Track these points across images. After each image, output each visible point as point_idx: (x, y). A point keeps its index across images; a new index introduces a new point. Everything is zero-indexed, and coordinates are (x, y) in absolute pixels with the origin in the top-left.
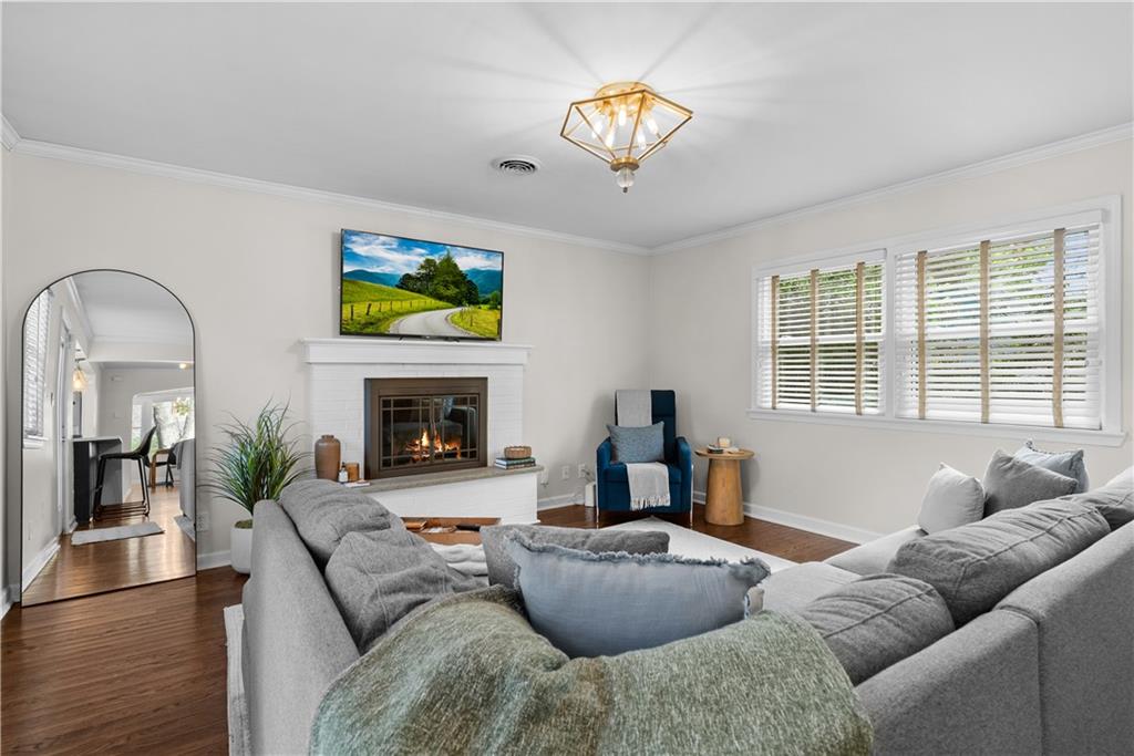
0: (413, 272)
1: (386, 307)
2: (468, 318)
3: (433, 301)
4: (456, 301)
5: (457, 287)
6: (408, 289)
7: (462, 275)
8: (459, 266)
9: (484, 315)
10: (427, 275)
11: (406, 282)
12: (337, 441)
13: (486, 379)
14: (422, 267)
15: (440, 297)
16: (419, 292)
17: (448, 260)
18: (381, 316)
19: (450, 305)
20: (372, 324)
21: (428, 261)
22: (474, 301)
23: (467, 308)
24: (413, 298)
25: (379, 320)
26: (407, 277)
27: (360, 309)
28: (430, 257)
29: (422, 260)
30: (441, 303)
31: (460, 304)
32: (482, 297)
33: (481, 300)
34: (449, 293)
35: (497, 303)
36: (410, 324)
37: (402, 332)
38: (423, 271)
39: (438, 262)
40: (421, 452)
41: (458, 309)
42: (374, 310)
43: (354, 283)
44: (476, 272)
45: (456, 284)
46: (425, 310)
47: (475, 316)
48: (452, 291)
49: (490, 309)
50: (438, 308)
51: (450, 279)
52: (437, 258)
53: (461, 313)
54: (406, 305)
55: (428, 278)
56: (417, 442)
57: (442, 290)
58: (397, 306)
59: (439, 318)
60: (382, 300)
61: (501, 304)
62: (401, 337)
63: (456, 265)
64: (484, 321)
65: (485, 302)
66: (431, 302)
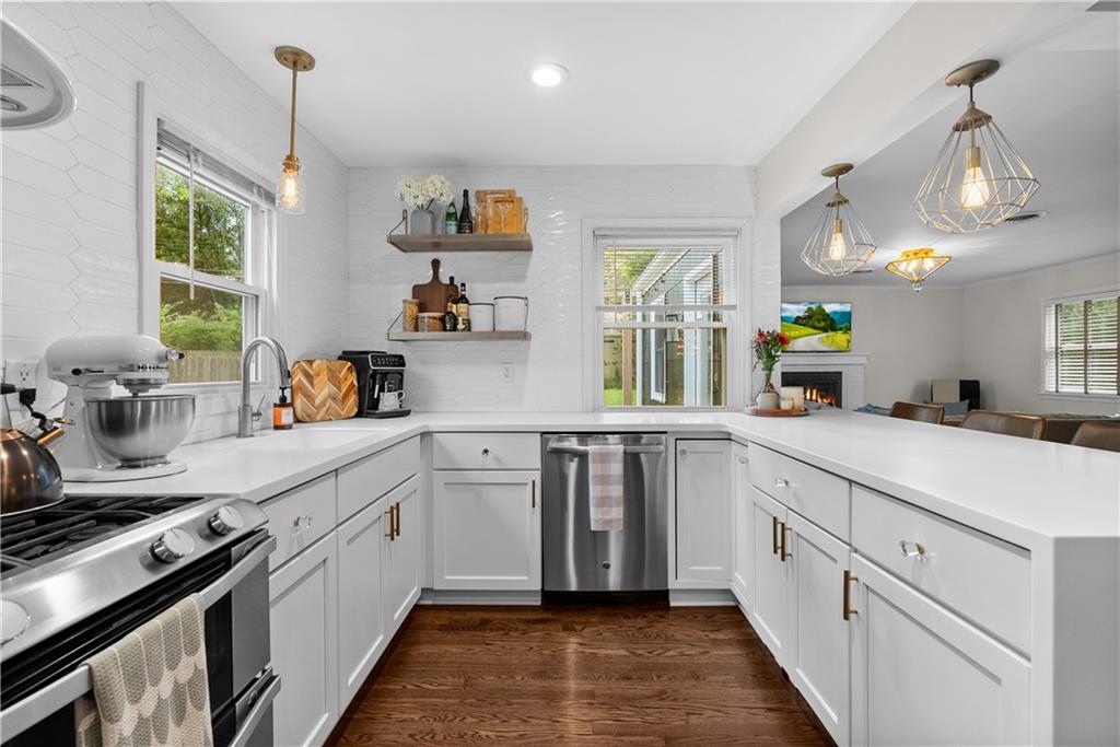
0: (801, 315)
2: (830, 339)
4: (824, 330)
5: (825, 322)
6: (799, 324)
7: (828, 315)
8: (826, 310)
9: (840, 338)
11: (798, 321)
13: (841, 373)
14: (806, 312)
15: (816, 328)
16: (804, 325)
17: (820, 307)
19: (821, 332)
21: (809, 309)
22: (834, 329)
23: (831, 333)
24: (802, 329)
26: (798, 318)
28: (810, 307)
29: (806, 308)
30: (816, 331)
31: (827, 331)
32: (839, 326)
33: (839, 328)
34: (820, 326)
35: (848, 329)
36: (800, 343)
38: (806, 314)
39: (814, 309)
41: (826, 334)
44: (835, 313)
45: (824, 320)
46: (808, 335)
47: (834, 337)
48: (822, 324)
49: (843, 333)
50: (814, 334)
51: (821, 317)
52: (814, 307)
53: (827, 336)
54: (799, 333)
55: (809, 317)
57: (817, 324)
58: (793, 335)
59: (815, 339)
61: (850, 329)
62: (794, 352)
63: (824, 310)
64: (841, 341)
65: (841, 329)
66: (811, 331)
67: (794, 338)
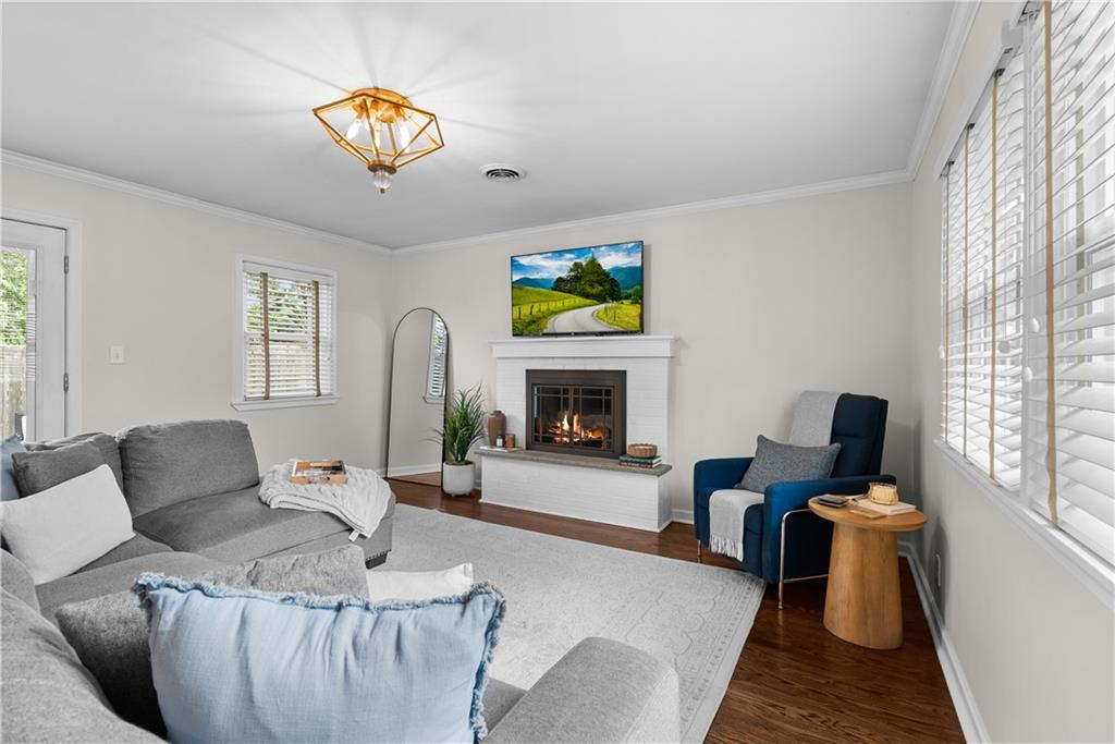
0: (564, 275)
1: (544, 307)
2: (611, 313)
3: (581, 299)
4: (601, 299)
5: (601, 285)
6: (561, 291)
7: (606, 274)
8: (603, 265)
9: (627, 311)
10: (575, 276)
11: (560, 285)
12: (504, 416)
13: (623, 373)
14: (571, 270)
15: (587, 296)
16: (569, 292)
17: (593, 262)
18: (540, 315)
19: (595, 302)
20: (534, 322)
21: (576, 264)
22: (616, 297)
23: (615, 304)
24: (565, 298)
25: (540, 318)
26: (560, 280)
27: (526, 310)
28: (578, 261)
29: (571, 264)
30: (588, 301)
31: (604, 301)
32: (624, 292)
33: (623, 295)
34: (594, 291)
35: (639, 298)
36: (563, 322)
37: (558, 331)
38: (572, 274)
39: (584, 264)
40: (561, 436)
41: (603, 305)
42: (535, 310)
43: (521, 289)
44: (618, 270)
45: (600, 283)
46: (574, 308)
47: (618, 311)
48: (598, 289)
49: (632, 303)
50: (585, 306)
51: (594, 279)
52: (583, 261)
53: (606, 309)
54: (559, 305)
55: (577, 279)
56: (559, 425)
57: (589, 289)
58: (553, 306)
59: (585, 314)
60: (541, 301)
61: (642, 298)
63: (599, 265)
64: (627, 315)
65: (627, 298)
66: (579, 300)
67: (555, 313)
